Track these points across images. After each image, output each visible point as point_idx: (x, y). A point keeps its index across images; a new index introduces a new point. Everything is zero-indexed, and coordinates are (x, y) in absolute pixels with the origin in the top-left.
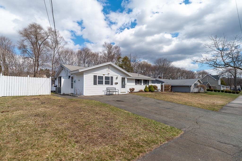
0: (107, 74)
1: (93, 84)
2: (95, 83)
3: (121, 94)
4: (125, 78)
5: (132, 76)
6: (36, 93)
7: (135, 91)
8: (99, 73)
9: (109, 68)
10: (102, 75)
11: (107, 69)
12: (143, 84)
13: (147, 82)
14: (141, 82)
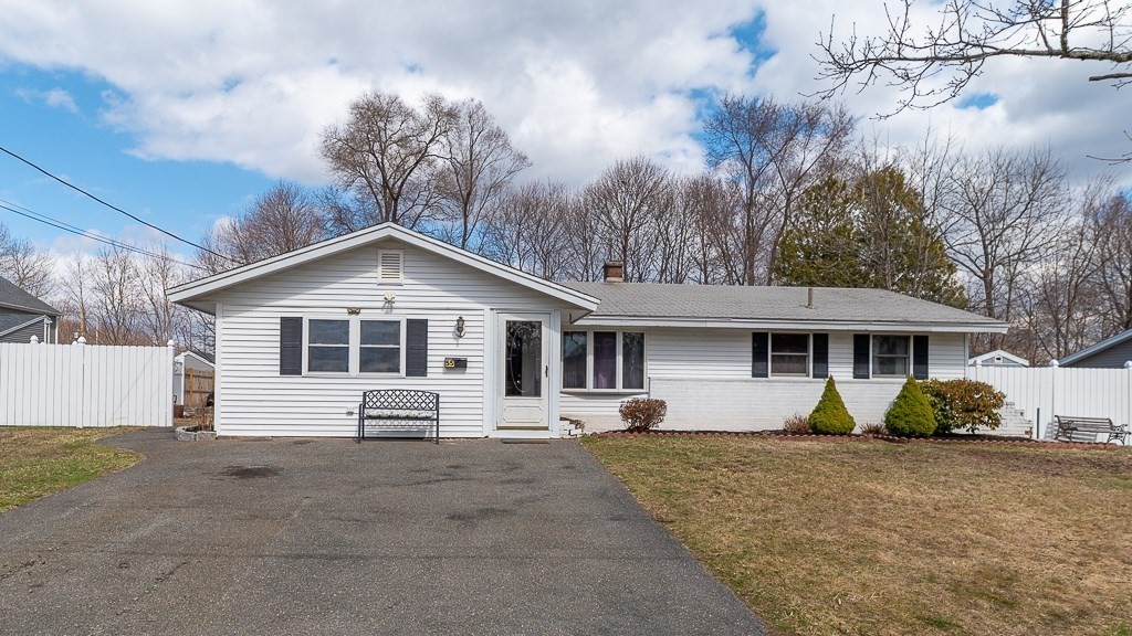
0: (381, 304)
1: (278, 368)
2: (289, 365)
3: (496, 440)
4: (536, 326)
5: (593, 307)
6: (109, 417)
7: (666, 424)
8: (317, 303)
9: (391, 262)
10: (342, 315)
11: (378, 273)
12: (852, 370)
13: (907, 352)
14: (822, 357)
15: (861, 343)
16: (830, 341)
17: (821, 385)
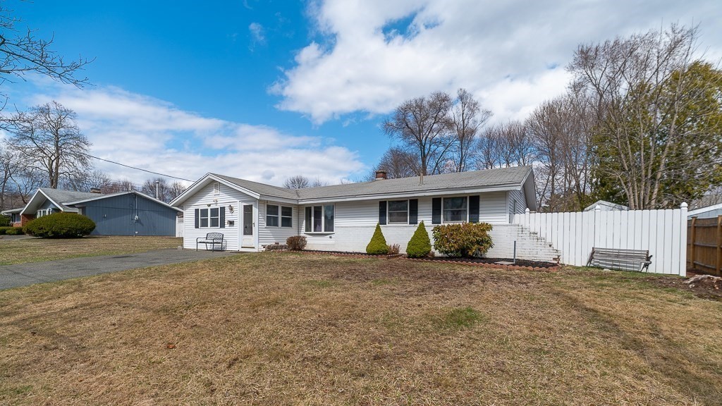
0: (214, 202)
1: (195, 226)
8: (201, 203)
9: (217, 187)
10: (206, 207)
11: (214, 191)
12: (431, 219)
13: (466, 207)
14: (414, 213)
15: (436, 202)
16: (419, 203)
17: (414, 228)
